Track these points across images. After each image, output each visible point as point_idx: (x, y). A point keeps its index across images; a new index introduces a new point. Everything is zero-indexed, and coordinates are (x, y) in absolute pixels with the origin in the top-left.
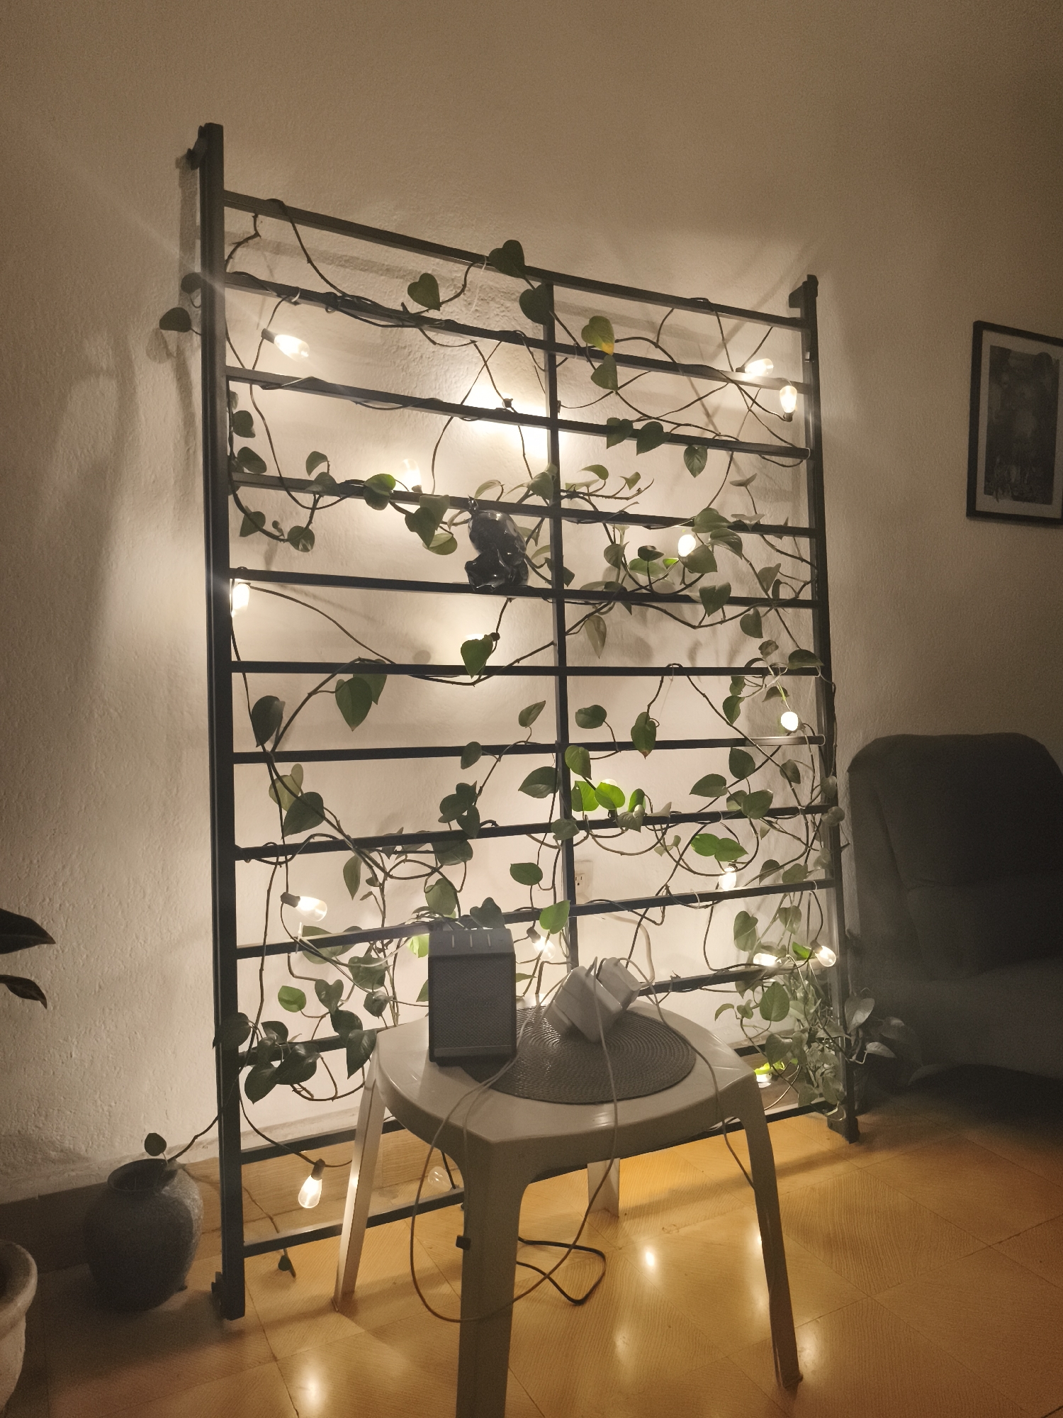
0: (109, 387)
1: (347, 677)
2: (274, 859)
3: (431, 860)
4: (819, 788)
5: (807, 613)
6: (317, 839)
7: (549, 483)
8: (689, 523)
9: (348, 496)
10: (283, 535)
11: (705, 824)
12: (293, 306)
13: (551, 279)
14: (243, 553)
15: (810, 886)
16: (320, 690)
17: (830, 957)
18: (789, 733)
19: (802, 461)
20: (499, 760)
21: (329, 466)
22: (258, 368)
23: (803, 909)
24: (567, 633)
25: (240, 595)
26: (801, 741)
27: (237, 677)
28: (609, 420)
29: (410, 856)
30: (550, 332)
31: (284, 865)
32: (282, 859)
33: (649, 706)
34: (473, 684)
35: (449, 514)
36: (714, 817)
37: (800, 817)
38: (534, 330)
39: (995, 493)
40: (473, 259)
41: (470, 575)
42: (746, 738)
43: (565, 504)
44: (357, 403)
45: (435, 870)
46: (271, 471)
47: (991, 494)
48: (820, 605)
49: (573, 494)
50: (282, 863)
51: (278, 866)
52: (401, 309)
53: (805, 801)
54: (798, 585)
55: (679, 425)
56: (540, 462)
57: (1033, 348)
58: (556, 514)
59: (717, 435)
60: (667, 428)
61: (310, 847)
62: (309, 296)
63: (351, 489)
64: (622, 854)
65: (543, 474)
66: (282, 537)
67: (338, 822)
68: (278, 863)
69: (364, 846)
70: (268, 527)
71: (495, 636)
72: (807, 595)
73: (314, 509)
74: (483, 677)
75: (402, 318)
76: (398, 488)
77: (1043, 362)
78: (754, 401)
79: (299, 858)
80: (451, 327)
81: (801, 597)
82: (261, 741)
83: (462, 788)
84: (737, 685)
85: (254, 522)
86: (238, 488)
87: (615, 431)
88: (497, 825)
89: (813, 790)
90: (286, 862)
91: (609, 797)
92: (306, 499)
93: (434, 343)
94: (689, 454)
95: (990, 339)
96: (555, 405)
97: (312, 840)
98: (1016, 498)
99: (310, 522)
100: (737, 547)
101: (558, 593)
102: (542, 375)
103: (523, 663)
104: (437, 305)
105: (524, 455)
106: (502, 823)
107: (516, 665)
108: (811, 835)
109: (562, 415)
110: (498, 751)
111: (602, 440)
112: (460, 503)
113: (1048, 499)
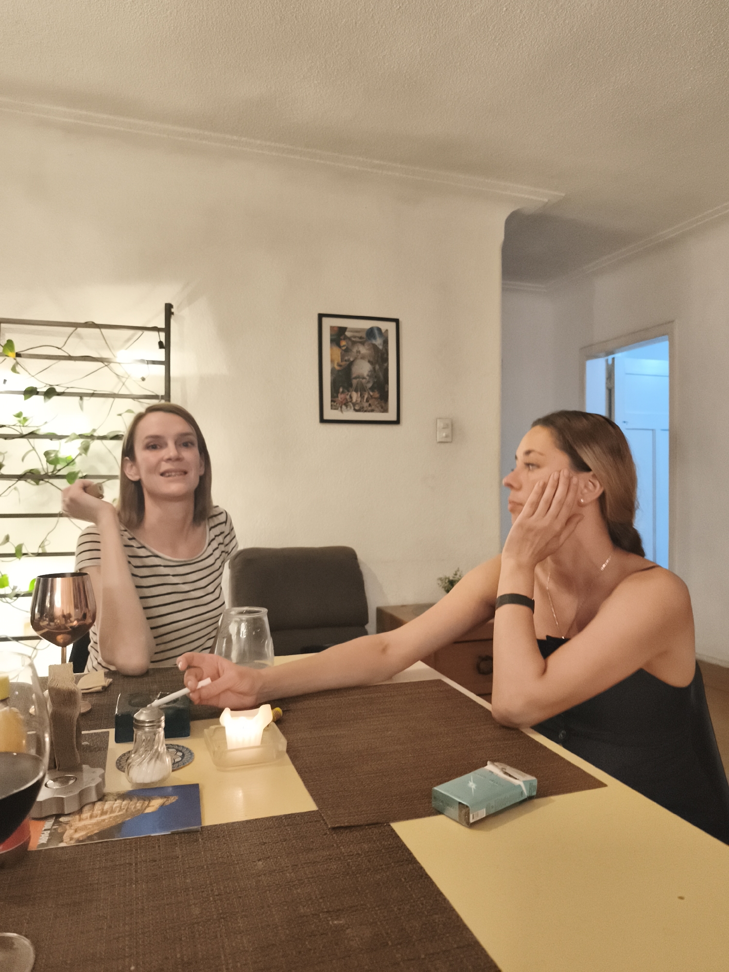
28: (26, 388)
39: (340, 408)
47: (335, 409)
55: (68, 388)
59: (95, 391)
60: (60, 390)
77: (374, 332)
87: (29, 393)
95: (331, 322)
98: (357, 411)
111: (23, 397)
113: (385, 410)
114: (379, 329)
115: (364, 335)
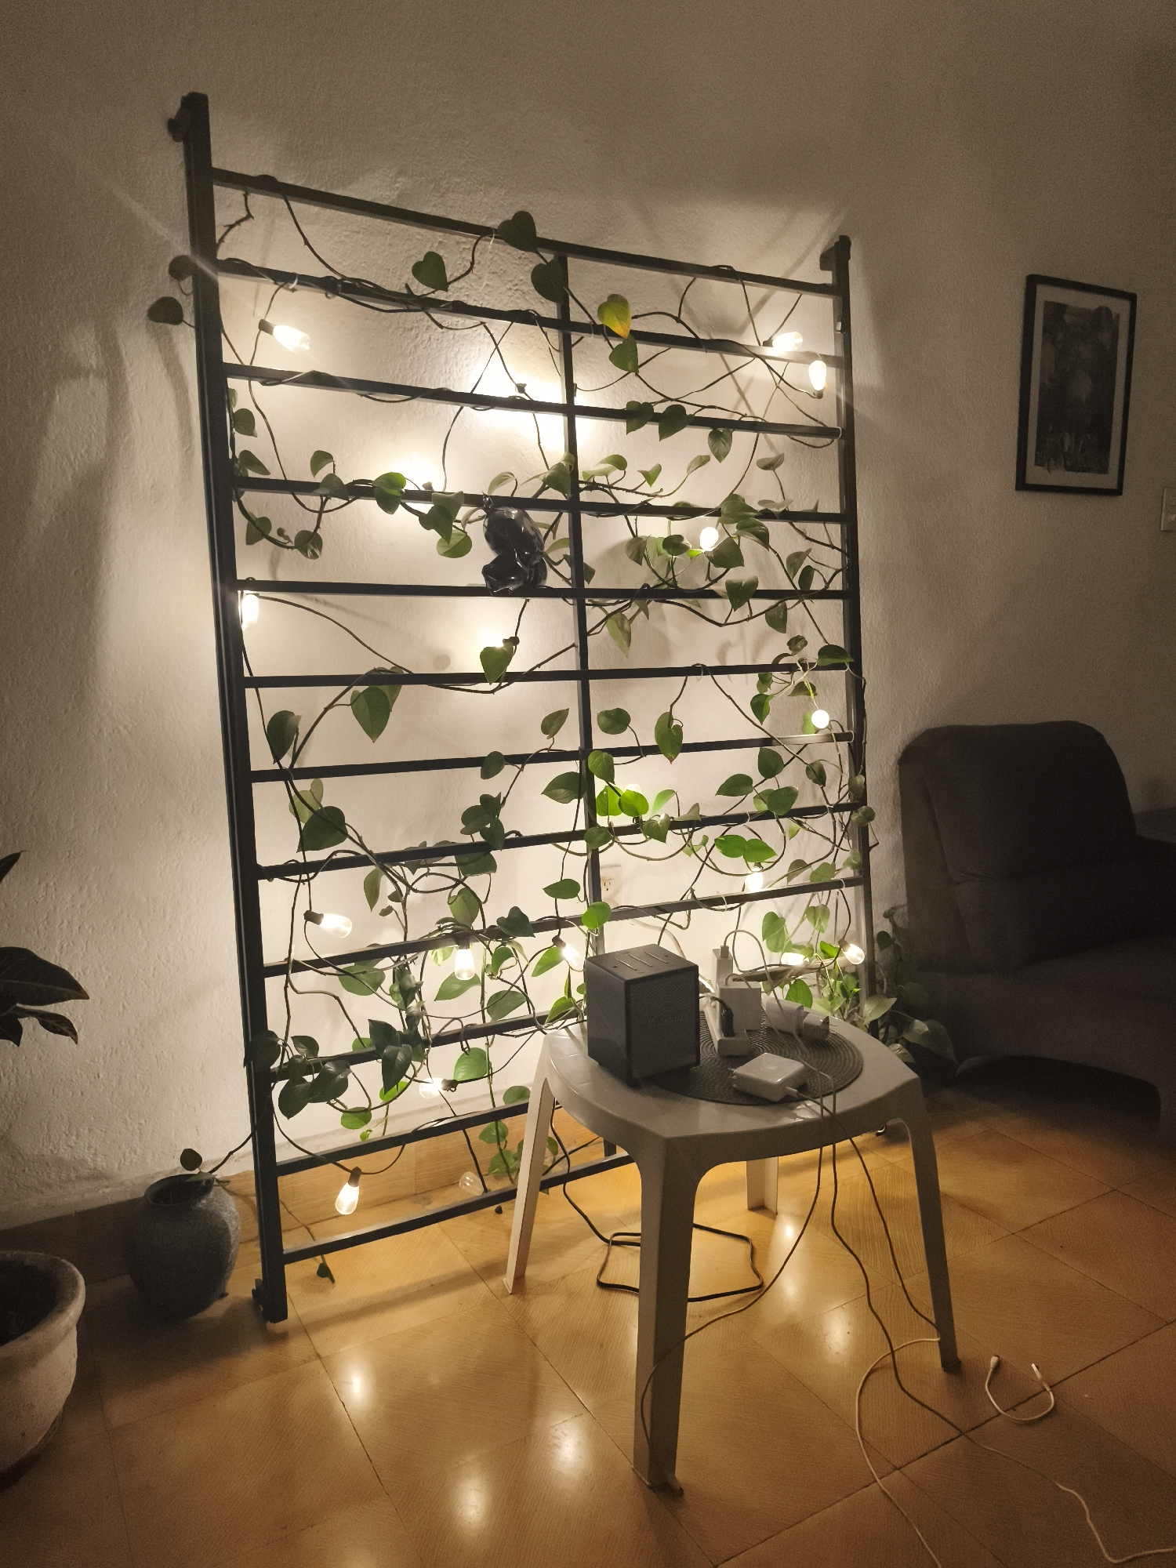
0: (98, 388)
1: (361, 689)
2: (297, 877)
3: (454, 872)
4: (847, 787)
5: (838, 605)
6: (340, 856)
7: (567, 476)
8: (716, 513)
9: (358, 498)
10: (290, 541)
11: (730, 827)
12: (290, 293)
13: (564, 250)
14: (250, 563)
15: (838, 885)
16: (336, 703)
17: (859, 955)
18: (817, 731)
19: (833, 441)
20: (522, 769)
21: (334, 465)
22: (255, 364)
23: (831, 907)
24: (588, 634)
25: (250, 608)
26: (829, 738)
27: (250, 693)
28: (629, 404)
29: (433, 870)
30: (564, 310)
31: (307, 883)
32: (304, 877)
33: (672, 706)
34: (493, 692)
35: (463, 511)
36: (740, 819)
37: (828, 816)
38: (548, 309)
39: (1046, 464)
40: (482, 232)
41: (487, 579)
42: (772, 738)
43: (584, 497)
44: (362, 395)
45: (458, 882)
46: (275, 474)
47: (1039, 465)
48: (850, 596)
49: (593, 486)
50: (306, 880)
51: (301, 884)
52: (405, 291)
53: (833, 800)
54: (828, 575)
55: (704, 407)
56: (557, 452)
57: (1091, 302)
58: (574, 508)
59: (743, 416)
60: (690, 410)
61: (332, 864)
62: (307, 281)
63: (357, 490)
64: (649, 859)
65: (560, 465)
66: (289, 544)
67: (360, 838)
68: (299, 882)
69: (387, 860)
71: (514, 641)
72: (837, 585)
73: (321, 512)
74: (503, 684)
75: (407, 301)
76: (409, 487)
77: (1102, 318)
78: (781, 378)
79: (322, 875)
80: (460, 308)
81: (832, 587)
82: (277, 757)
83: (485, 799)
84: (764, 682)
85: (259, 529)
86: (243, 493)
87: (634, 415)
88: (521, 835)
89: (840, 789)
90: (308, 880)
91: (633, 805)
92: (313, 501)
93: (441, 327)
94: (715, 437)
95: (1044, 294)
96: (571, 389)
97: (334, 857)
98: (1068, 468)
99: (318, 527)
100: (764, 538)
101: (579, 593)
102: (557, 355)
103: (544, 668)
104: (444, 285)
105: (539, 443)
106: (525, 833)
107: (537, 670)
108: (839, 834)
109: (580, 400)
110: (520, 760)
111: (622, 425)
112: (474, 500)
113: (1103, 469)
114: (1108, 312)
115: (1088, 322)
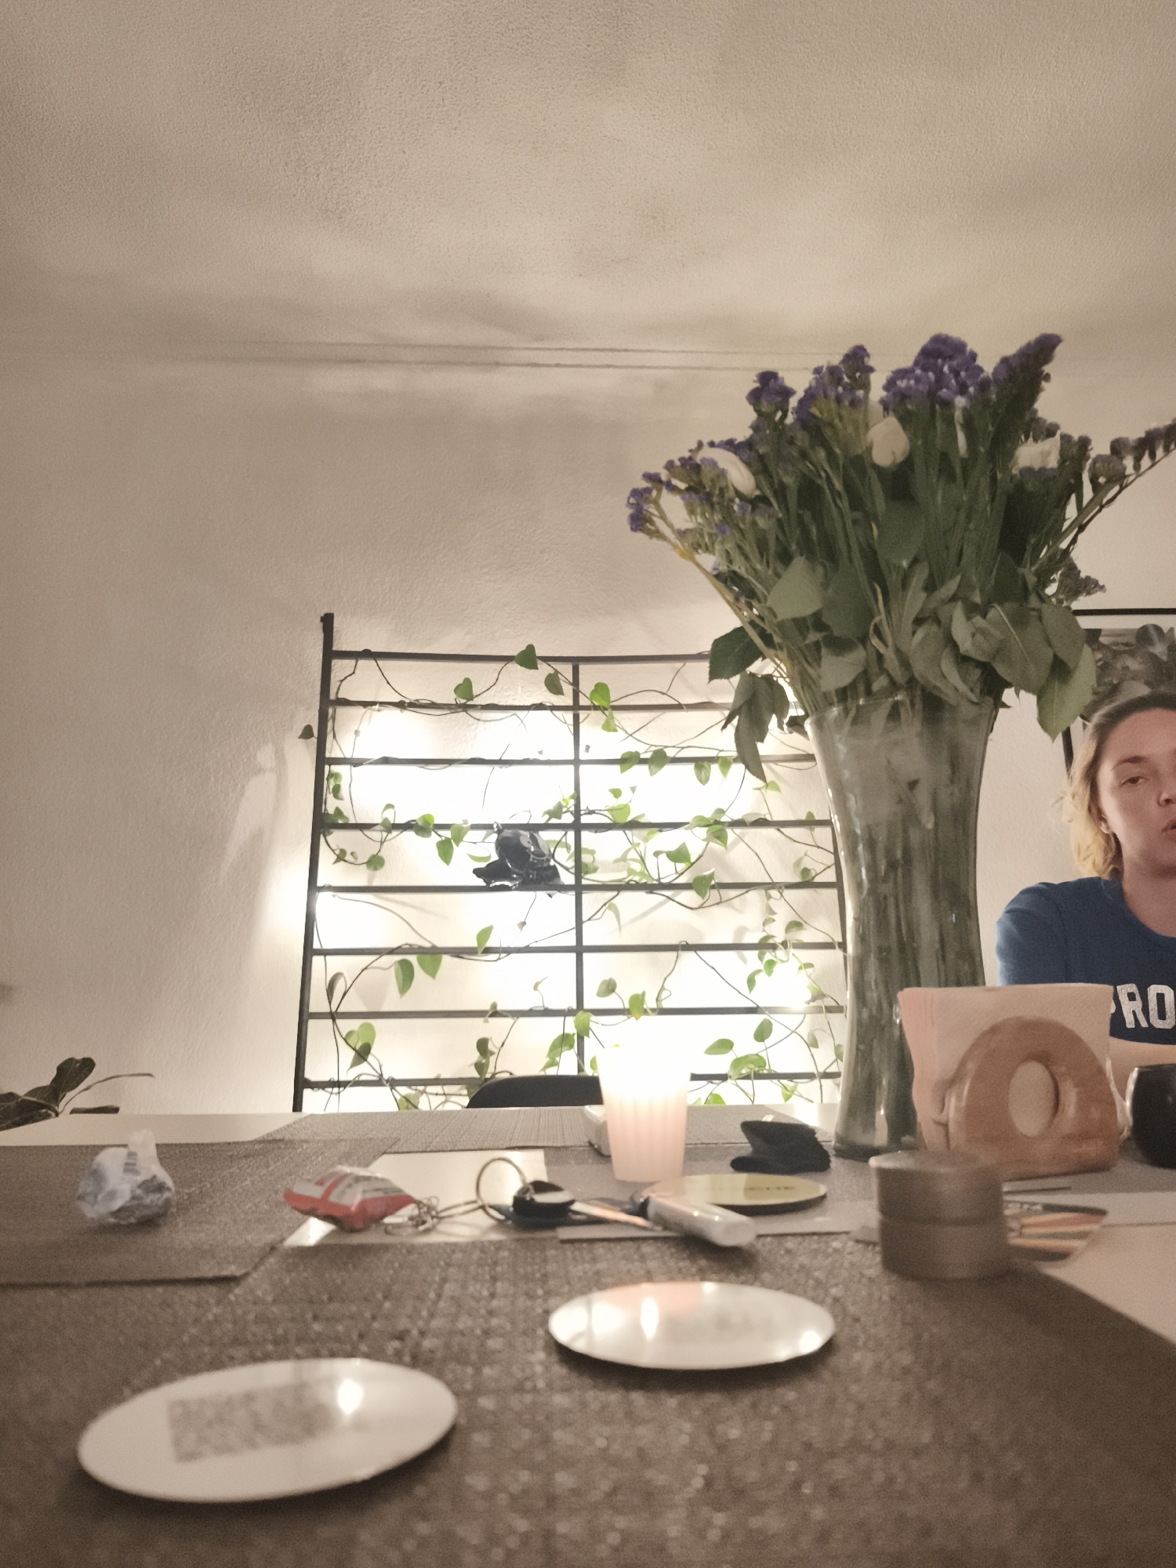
1: (398, 957)
2: (330, 1089)
6: (364, 1078)
9: (406, 831)
10: (360, 861)
12: (374, 712)
13: (577, 661)
16: (370, 967)
20: (516, 1022)
21: (395, 812)
24: (584, 922)
25: (324, 903)
26: (819, 1010)
27: (316, 960)
28: (622, 754)
30: (575, 698)
31: (338, 1094)
32: (337, 1088)
33: (665, 979)
34: (493, 961)
36: (722, 1078)
38: (560, 700)
40: (508, 659)
42: (758, 1007)
49: (591, 812)
51: (333, 1094)
52: (451, 703)
54: (819, 869)
55: (683, 748)
58: (577, 827)
60: (670, 752)
61: (357, 1083)
62: (382, 704)
63: (408, 826)
66: (358, 863)
67: (380, 1065)
68: (333, 1090)
70: (348, 857)
71: (523, 924)
73: (382, 843)
74: (502, 955)
75: (453, 708)
79: (349, 1089)
80: (493, 707)
82: (329, 1003)
83: (481, 1042)
85: (341, 857)
86: (329, 833)
87: (628, 760)
88: (513, 1075)
90: (340, 1089)
92: (375, 835)
93: (480, 720)
94: (697, 770)
96: (577, 749)
97: (359, 1078)
99: (381, 851)
101: (579, 887)
102: (570, 729)
103: (540, 944)
104: (476, 696)
107: (533, 945)
109: (584, 755)
110: (514, 1014)
111: (617, 767)
115: (1132, 640)
